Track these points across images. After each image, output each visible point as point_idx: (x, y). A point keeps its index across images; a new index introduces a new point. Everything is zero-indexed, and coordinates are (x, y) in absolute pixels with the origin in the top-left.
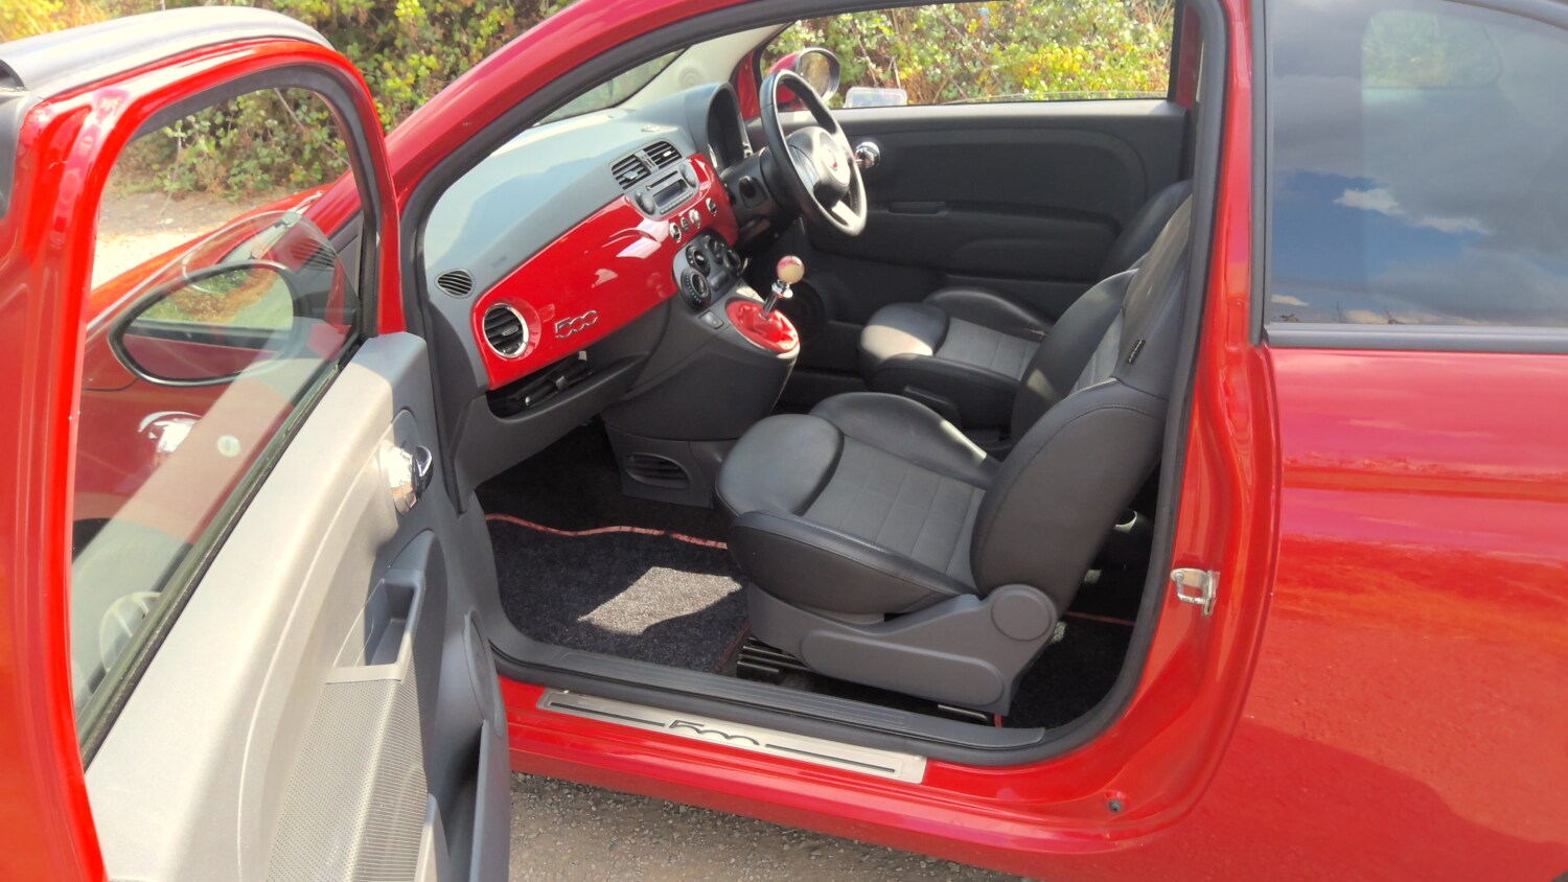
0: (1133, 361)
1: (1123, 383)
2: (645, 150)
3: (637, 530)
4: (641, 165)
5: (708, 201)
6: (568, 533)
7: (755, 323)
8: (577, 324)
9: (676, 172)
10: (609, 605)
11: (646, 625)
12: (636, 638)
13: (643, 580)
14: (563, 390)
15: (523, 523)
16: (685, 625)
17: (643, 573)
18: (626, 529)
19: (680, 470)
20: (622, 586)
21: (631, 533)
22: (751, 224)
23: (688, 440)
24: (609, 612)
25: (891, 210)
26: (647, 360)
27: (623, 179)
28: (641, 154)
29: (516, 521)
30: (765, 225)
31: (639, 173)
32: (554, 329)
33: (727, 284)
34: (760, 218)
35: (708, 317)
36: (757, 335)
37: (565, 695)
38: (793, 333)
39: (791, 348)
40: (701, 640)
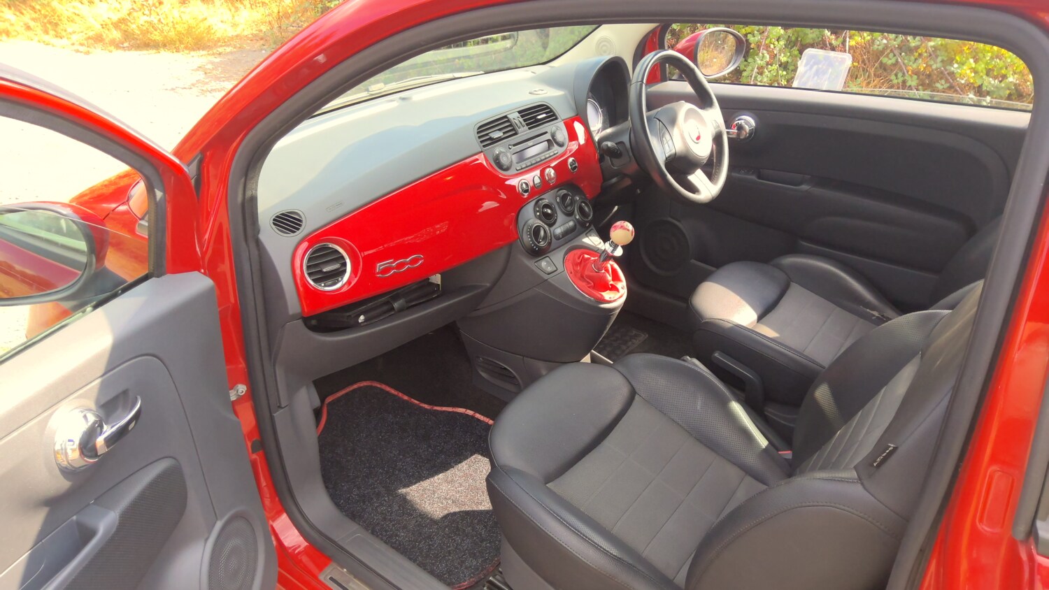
0: (879, 466)
1: (862, 484)
2: (519, 112)
3: (478, 416)
4: (511, 125)
5: (571, 160)
6: (426, 406)
7: (587, 273)
8: (400, 266)
9: (546, 133)
10: (425, 484)
11: (446, 512)
12: (434, 522)
13: (464, 466)
14: (401, 310)
15: (393, 391)
16: (476, 521)
17: (466, 458)
18: (470, 412)
19: (515, 377)
20: (444, 467)
21: (473, 417)
22: (614, 180)
23: (524, 356)
24: (424, 490)
25: (759, 177)
26: (489, 289)
27: (488, 137)
28: (515, 117)
29: (388, 389)
30: (627, 182)
31: (504, 133)
32: (375, 269)
33: (571, 234)
34: (623, 175)
35: (543, 264)
36: (584, 284)
37: (342, 573)
38: (622, 285)
39: (616, 298)
40: (482, 541)
